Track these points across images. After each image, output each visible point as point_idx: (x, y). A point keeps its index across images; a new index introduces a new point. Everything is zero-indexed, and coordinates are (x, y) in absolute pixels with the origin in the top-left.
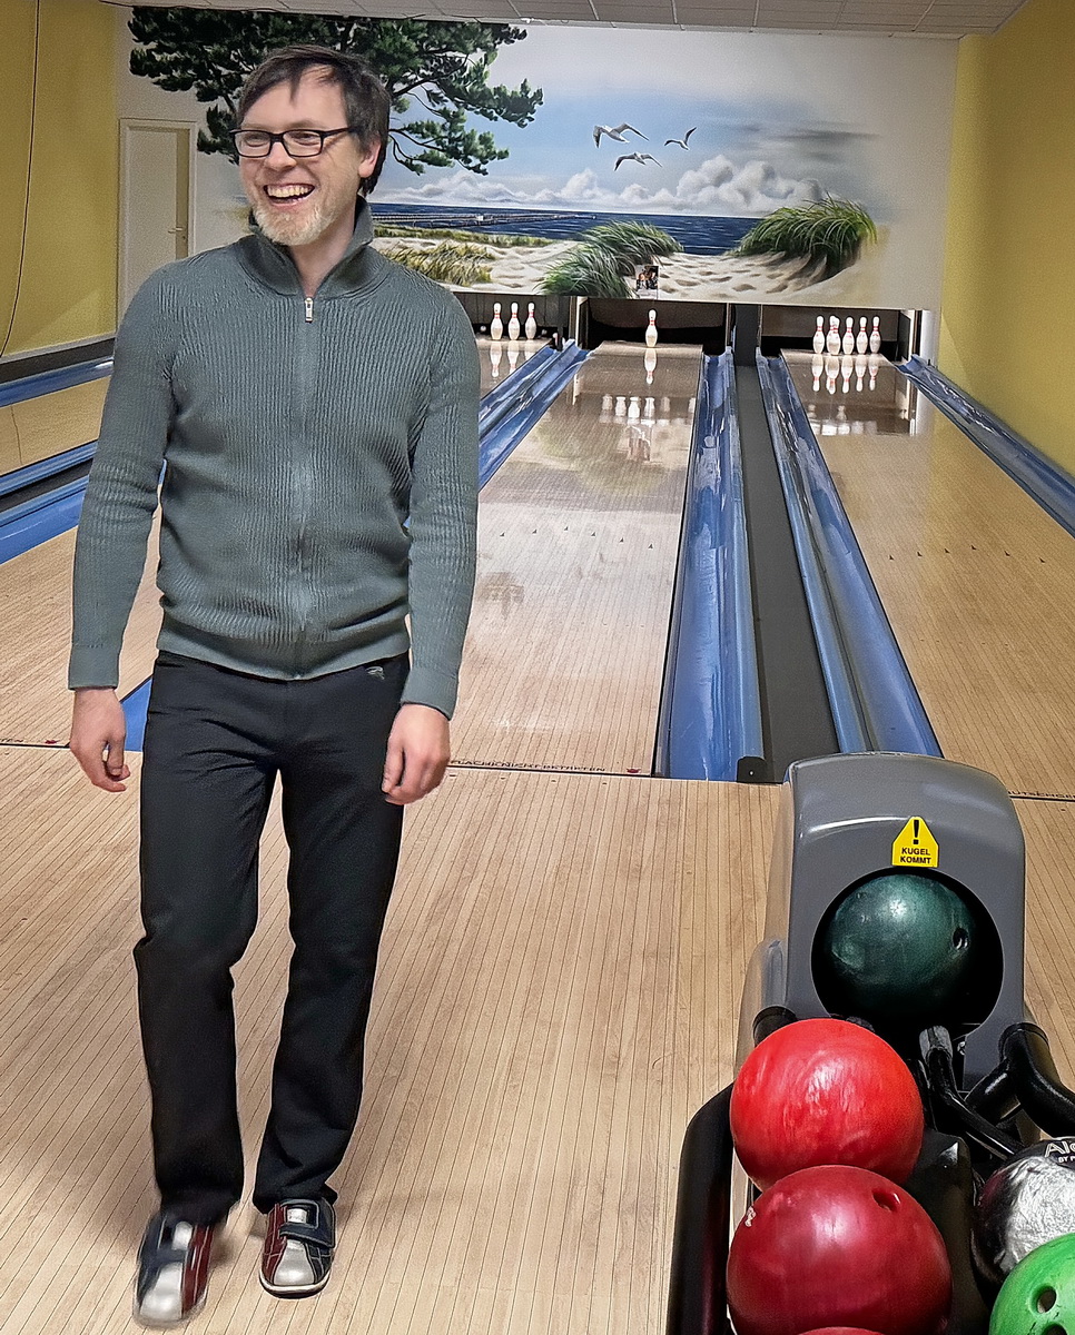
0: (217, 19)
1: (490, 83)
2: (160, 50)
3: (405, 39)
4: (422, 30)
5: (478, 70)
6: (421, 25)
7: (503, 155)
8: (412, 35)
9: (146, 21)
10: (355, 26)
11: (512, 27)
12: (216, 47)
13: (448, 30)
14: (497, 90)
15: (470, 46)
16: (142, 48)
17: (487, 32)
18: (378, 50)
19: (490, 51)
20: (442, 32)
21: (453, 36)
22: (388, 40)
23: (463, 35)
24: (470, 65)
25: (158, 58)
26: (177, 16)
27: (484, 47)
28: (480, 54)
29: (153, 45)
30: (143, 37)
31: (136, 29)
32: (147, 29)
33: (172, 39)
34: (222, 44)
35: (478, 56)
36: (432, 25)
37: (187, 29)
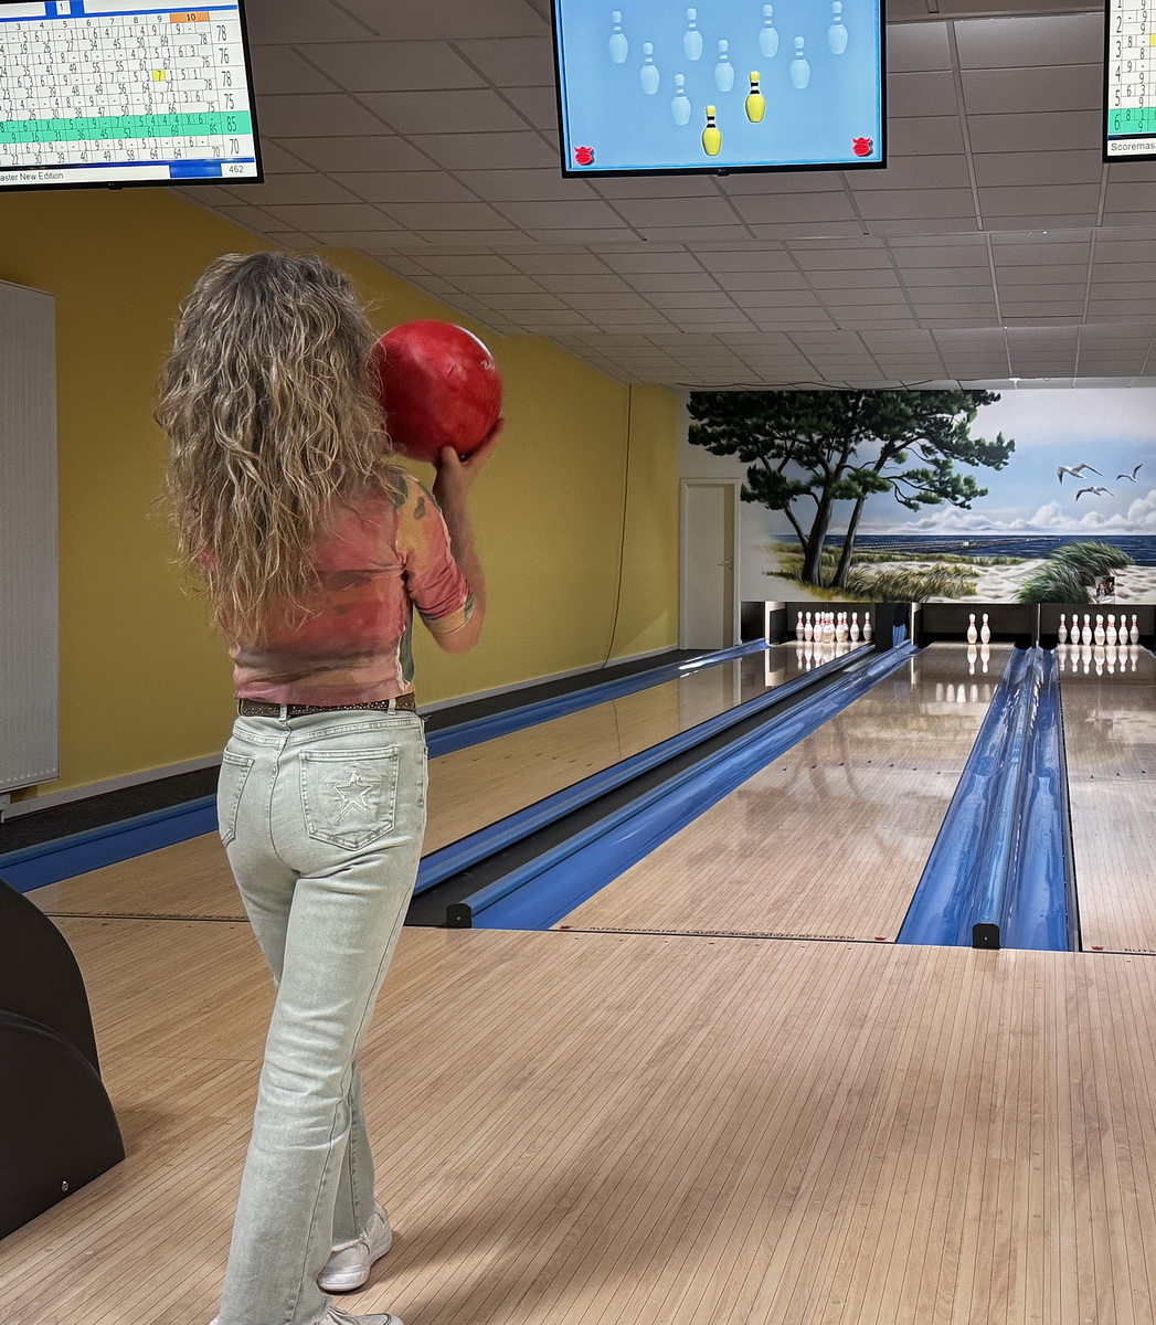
0: (754, 398)
1: (972, 437)
2: (710, 425)
3: (903, 405)
4: (916, 398)
5: (962, 427)
6: (915, 394)
7: (983, 493)
8: (908, 402)
9: (700, 403)
10: (863, 398)
11: (989, 392)
12: (755, 420)
13: (937, 397)
14: (978, 442)
15: (955, 408)
16: (697, 423)
17: (969, 396)
18: (882, 416)
19: (971, 412)
20: (933, 399)
21: (942, 401)
22: (890, 407)
23: (949, 400)
24: (955, 424)
25: (709, 430)
26: (725, 399)
27: (966, 409)
28: (963, 415)
29: (706, 421)
30: (697, 415)
31: (692, 408)
32: (701, 409)
33: (720, 415)
34: (759, 417)
35: (961, 416)
36: (925, 394)
37: (731, 407)
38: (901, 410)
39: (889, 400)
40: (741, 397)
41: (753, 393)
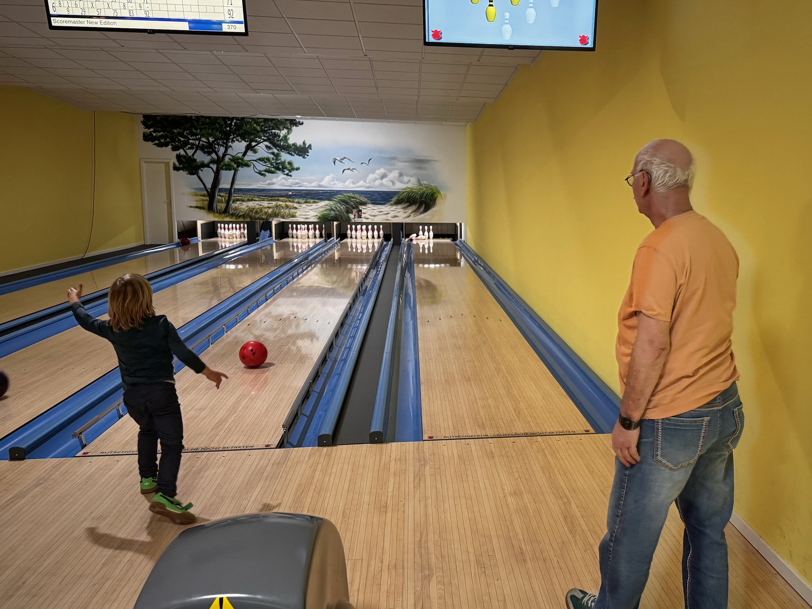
0: (178, 119)
1: (291, 142)
2: (154, 131)
3: (255, 125)
4: (261, 122)
5: (285, 137)
6: (261, 120)
7: (298, 169)
8: (258, 124)
9: (148, 121)
10: (234, 121)
11: (297, 120)
12: (178, 130)
13: (272, 122)
14: (294, 145)
15: (281, 128)
16: (147, 131)
17: (288, 122)
18: (245, 130)
19: (289, 130)
20: (270, 123)
21: (274, 124)
22: (249, 126)
23: (278, 124)
24: (282, 135)
25: (154, 134)
26: (161, 118)
27: (287, 128)
28: (286, 131)
29: (152, 130)
30: (147, 126)
31: (144, 123)
32: (149, 123)
33: (159, 127)
34: (181, 129)
36: (266, 120)
37: (166, 123)
38: (254, 128)
39: (248, 122)
40: (170, 118)
41: (177, 116)
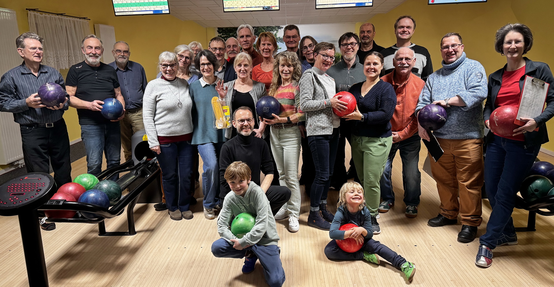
0: (231, 29)
1: (278, 36)
2: (223, 35)
3: (263, 30)
4: (266, 28)
5: (275, 34)
6: (265, 27)
8: (264, 29)
9: (220, 30)
10: (255, 28)
11: (281, 26)
12: (232, 34)
13: (270, 28)
15: (274, 30)
16: (220, 35)
17: (277, 28)
18: (259, 32)
20: (269, 28)
21: (271, 29)
23: (272, 28)
24: (274, 34)
26: (225, 29)
28: (276, 31)
29: (221, 34)
30: (219, 33)
31: (218, 31)
32: (220, 31)
33: (224, 33)
34: (233, 33)
35: (275, 32)
36: (268, 27)
37: (227, 31)
38: (263, 31)
39: (260, 29)
40: (228, 29)
41: (231, 27)
